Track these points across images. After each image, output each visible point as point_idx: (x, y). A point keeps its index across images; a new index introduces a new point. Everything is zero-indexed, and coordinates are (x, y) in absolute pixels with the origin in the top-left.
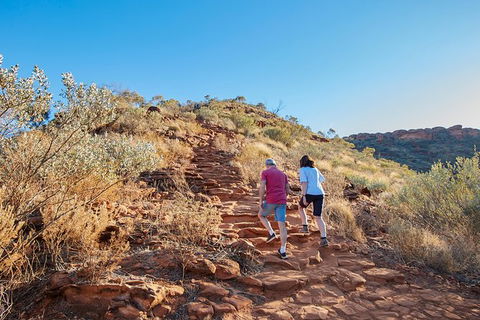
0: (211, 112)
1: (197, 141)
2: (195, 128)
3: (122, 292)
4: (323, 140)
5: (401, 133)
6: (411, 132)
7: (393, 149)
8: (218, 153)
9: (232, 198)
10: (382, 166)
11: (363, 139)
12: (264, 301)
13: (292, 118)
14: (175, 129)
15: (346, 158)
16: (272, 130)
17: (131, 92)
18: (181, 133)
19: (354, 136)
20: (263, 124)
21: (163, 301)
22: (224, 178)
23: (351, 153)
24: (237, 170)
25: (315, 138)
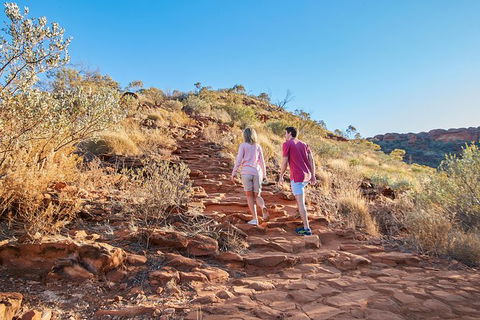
0: (201, 102)
1: (182, 133)
2: (180, 119)
3: (70, 252)
4: (340, 139)
5: (438, 133)
6: (452, 132)
7: (428, 153)
8: (207, 145)
9: (220, 190)
10: (414, 171)
11: (391, 141)
12: (244, 276)
13: (303, 114)
14: (155, 119)
15: (369, 160)
16: (277, 125)
17: (102, 75)
18: (163, 123)
19: (381, 137)
20: (266, 118)
21: (120, 266)
22: (213, 170)
23: (374, 155)
24: (228, 161)
25: (331, 136)
